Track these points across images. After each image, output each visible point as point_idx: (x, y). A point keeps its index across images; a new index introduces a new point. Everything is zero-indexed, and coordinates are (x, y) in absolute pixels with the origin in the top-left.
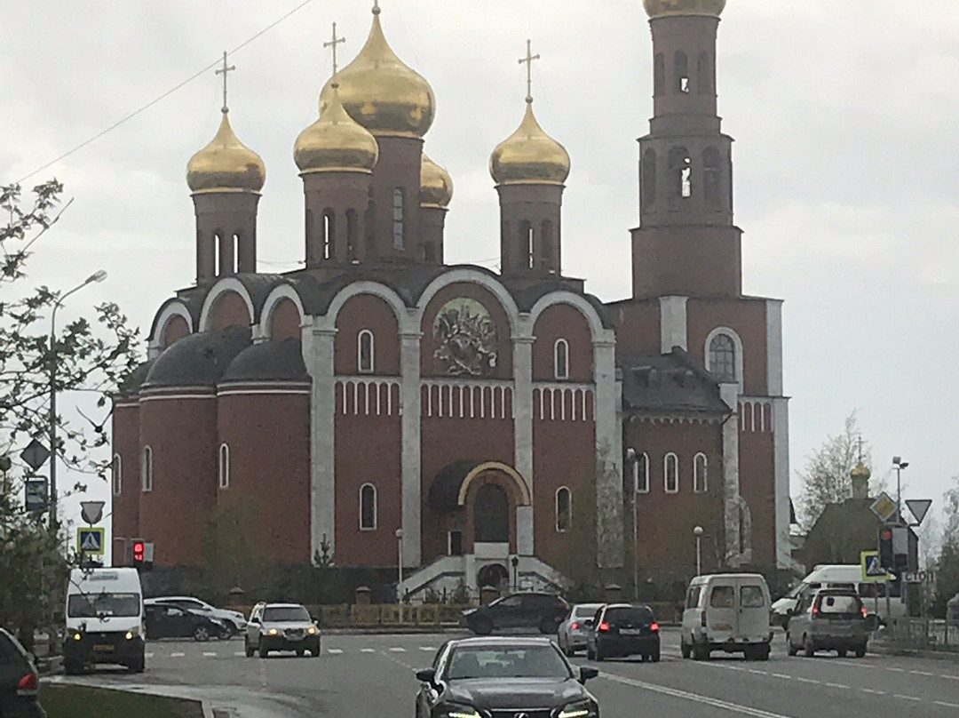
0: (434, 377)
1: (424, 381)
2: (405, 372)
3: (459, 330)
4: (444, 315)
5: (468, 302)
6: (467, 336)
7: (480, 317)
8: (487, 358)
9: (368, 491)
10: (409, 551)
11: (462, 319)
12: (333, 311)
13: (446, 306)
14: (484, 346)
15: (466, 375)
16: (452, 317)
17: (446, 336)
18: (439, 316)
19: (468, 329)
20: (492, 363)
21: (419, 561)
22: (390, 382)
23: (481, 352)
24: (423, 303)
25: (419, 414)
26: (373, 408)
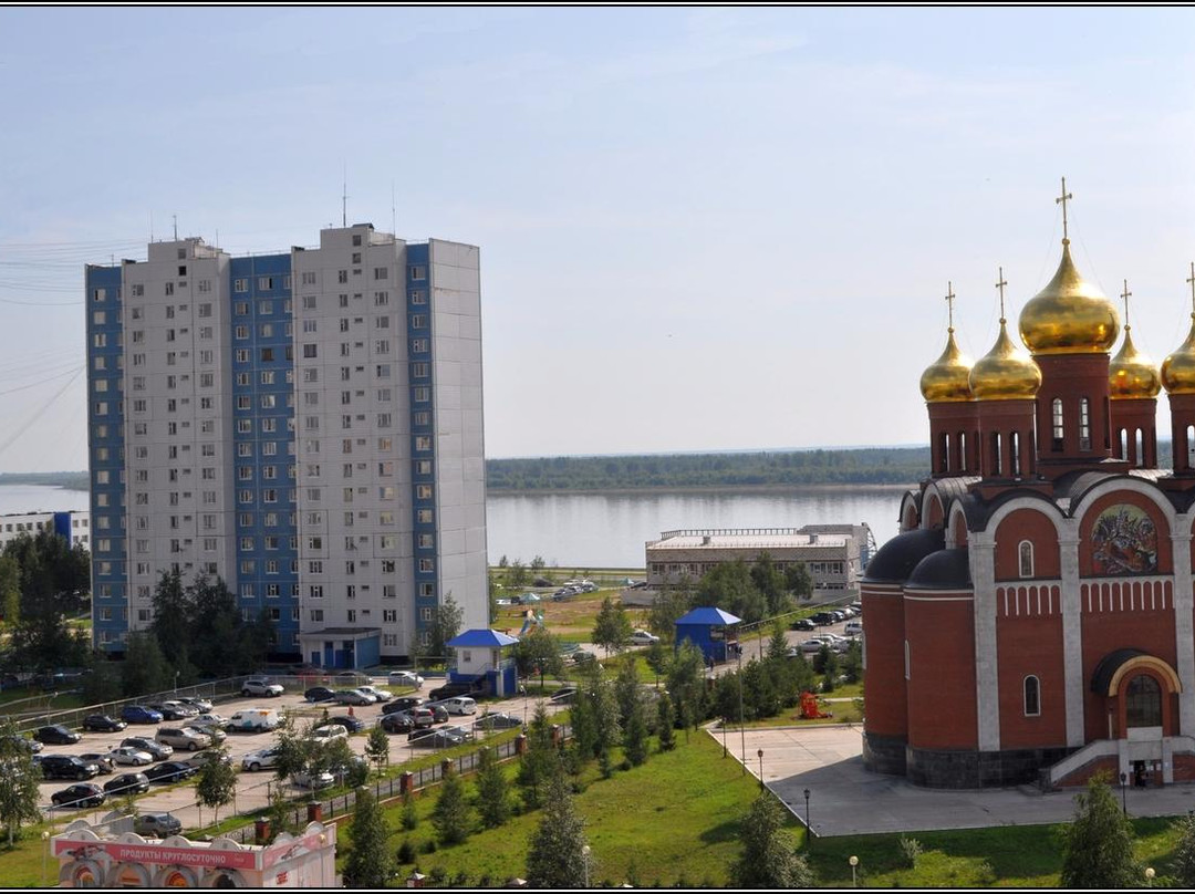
0: (1094, 576)
1: (1083, 581)
2: (1064, 574)
3: (1118, 533)
4: (1104, 521)
5: (1127, 507)
6: (1125, 537)
7: (1138, 521)
8: (1146, 556)
9: (1031, 683)
10: (1075, 731)
11: (1120, 523)
12: (992, 527)
13: (1104, 512)
14: (1144, 544)
15: (1127, 573)
16: (1109, 522)
17: (1105, 539)
18: (1097, 523)
19: (1126, 531)
20: (1152, 560)
21: (1083, 739)
22: (1049, 584)
23: (1140, 552)
24: (1080, 513)
25: (1079, 610)
26: (1034, 607)
